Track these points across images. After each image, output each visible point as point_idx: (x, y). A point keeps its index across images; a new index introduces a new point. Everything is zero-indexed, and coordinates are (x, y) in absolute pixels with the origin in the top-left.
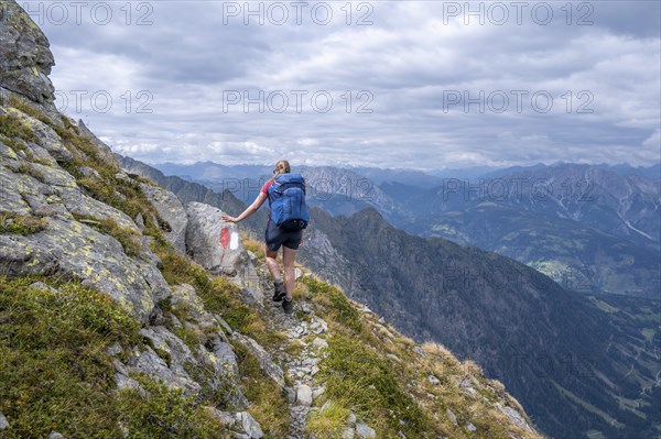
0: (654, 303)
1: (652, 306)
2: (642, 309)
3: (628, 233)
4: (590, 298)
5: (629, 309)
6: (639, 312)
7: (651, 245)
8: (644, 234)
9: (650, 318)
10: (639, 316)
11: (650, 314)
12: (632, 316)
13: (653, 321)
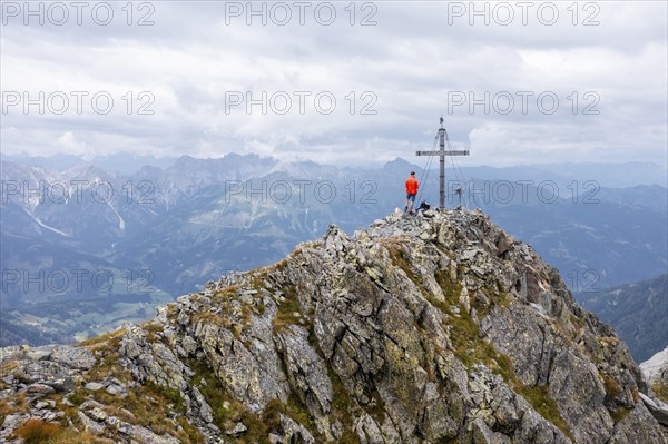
0: (82, 304)
1: (80, 307)
2: (71, 313)
3: (40, 232)
4: (13, 313)
5: (57, 316)
6: (69, 317)
7: (66, 243)
8: (58, 231)
9: (80, 321)
10: (69, 321)
11: (79, 316)
12: (62, 323)
13: (84, 323)
